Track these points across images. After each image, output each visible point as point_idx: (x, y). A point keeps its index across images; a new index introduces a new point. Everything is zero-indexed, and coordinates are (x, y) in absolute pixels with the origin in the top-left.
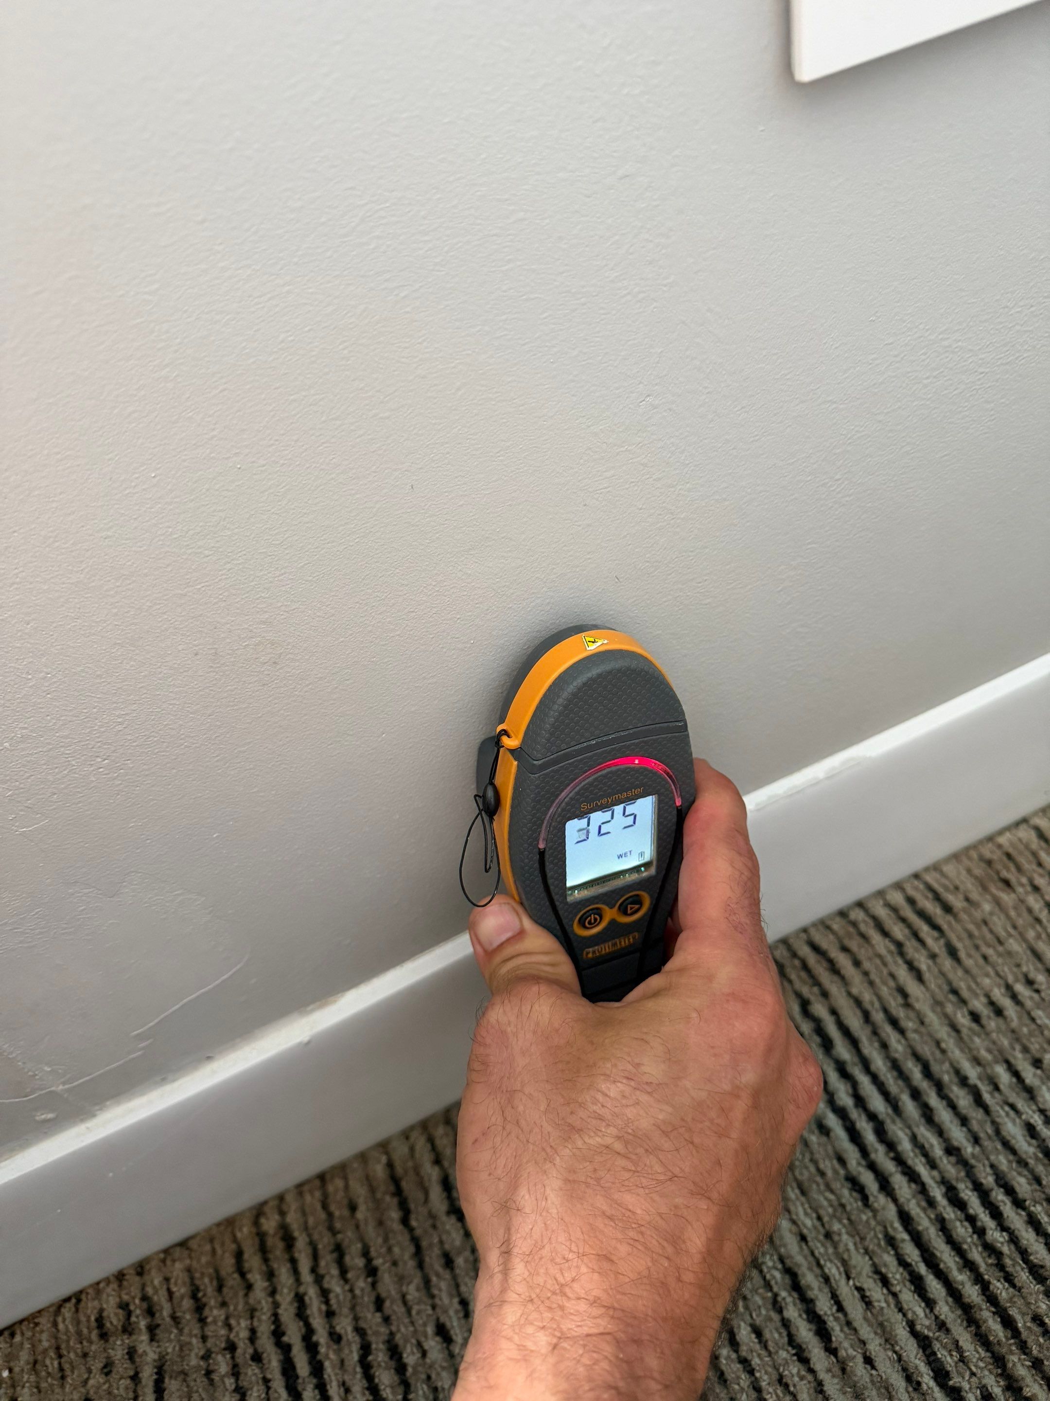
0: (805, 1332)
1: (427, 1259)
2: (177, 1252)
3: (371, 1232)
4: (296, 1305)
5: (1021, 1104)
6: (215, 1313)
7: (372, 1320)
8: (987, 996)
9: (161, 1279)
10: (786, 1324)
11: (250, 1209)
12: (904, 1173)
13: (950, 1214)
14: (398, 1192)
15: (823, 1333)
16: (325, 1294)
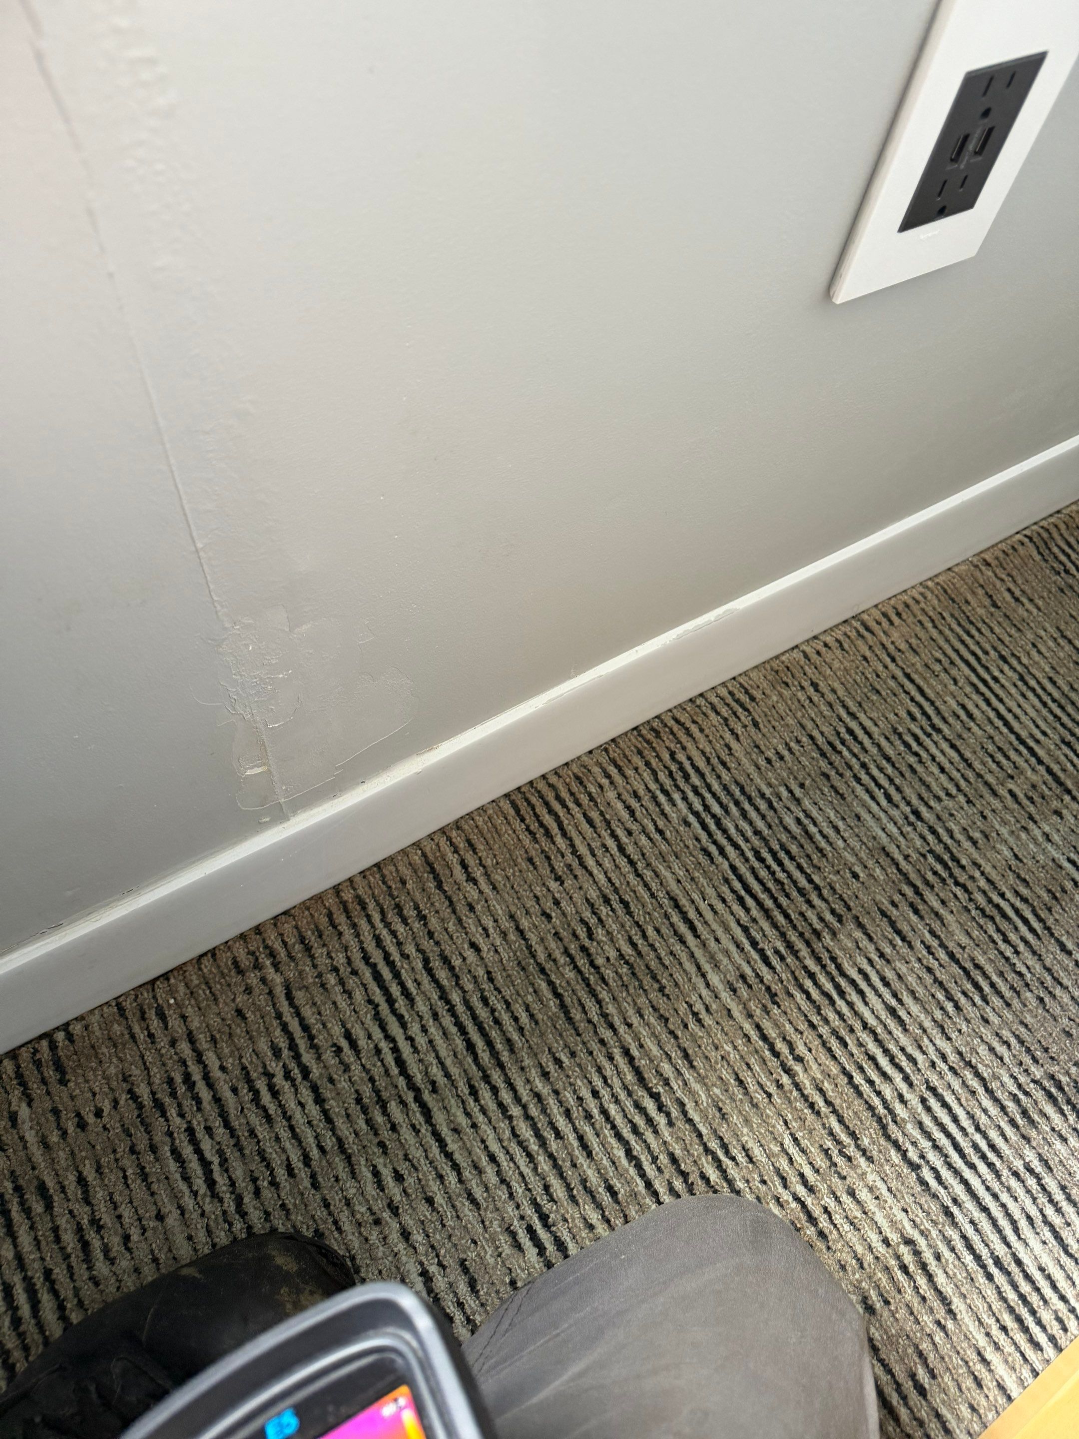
0: (683, 928)
1: (458, 908)
2: (284, 918)
4: (375, 941)
5: (793, 808)
7: (428, 945)
8: (775, 749)
9: (276, 935)
10: (672, 925)
11: (332, 888)
12: (732, 845)
14: (433, 871)
15: (693, 928)
16: (394, 933)
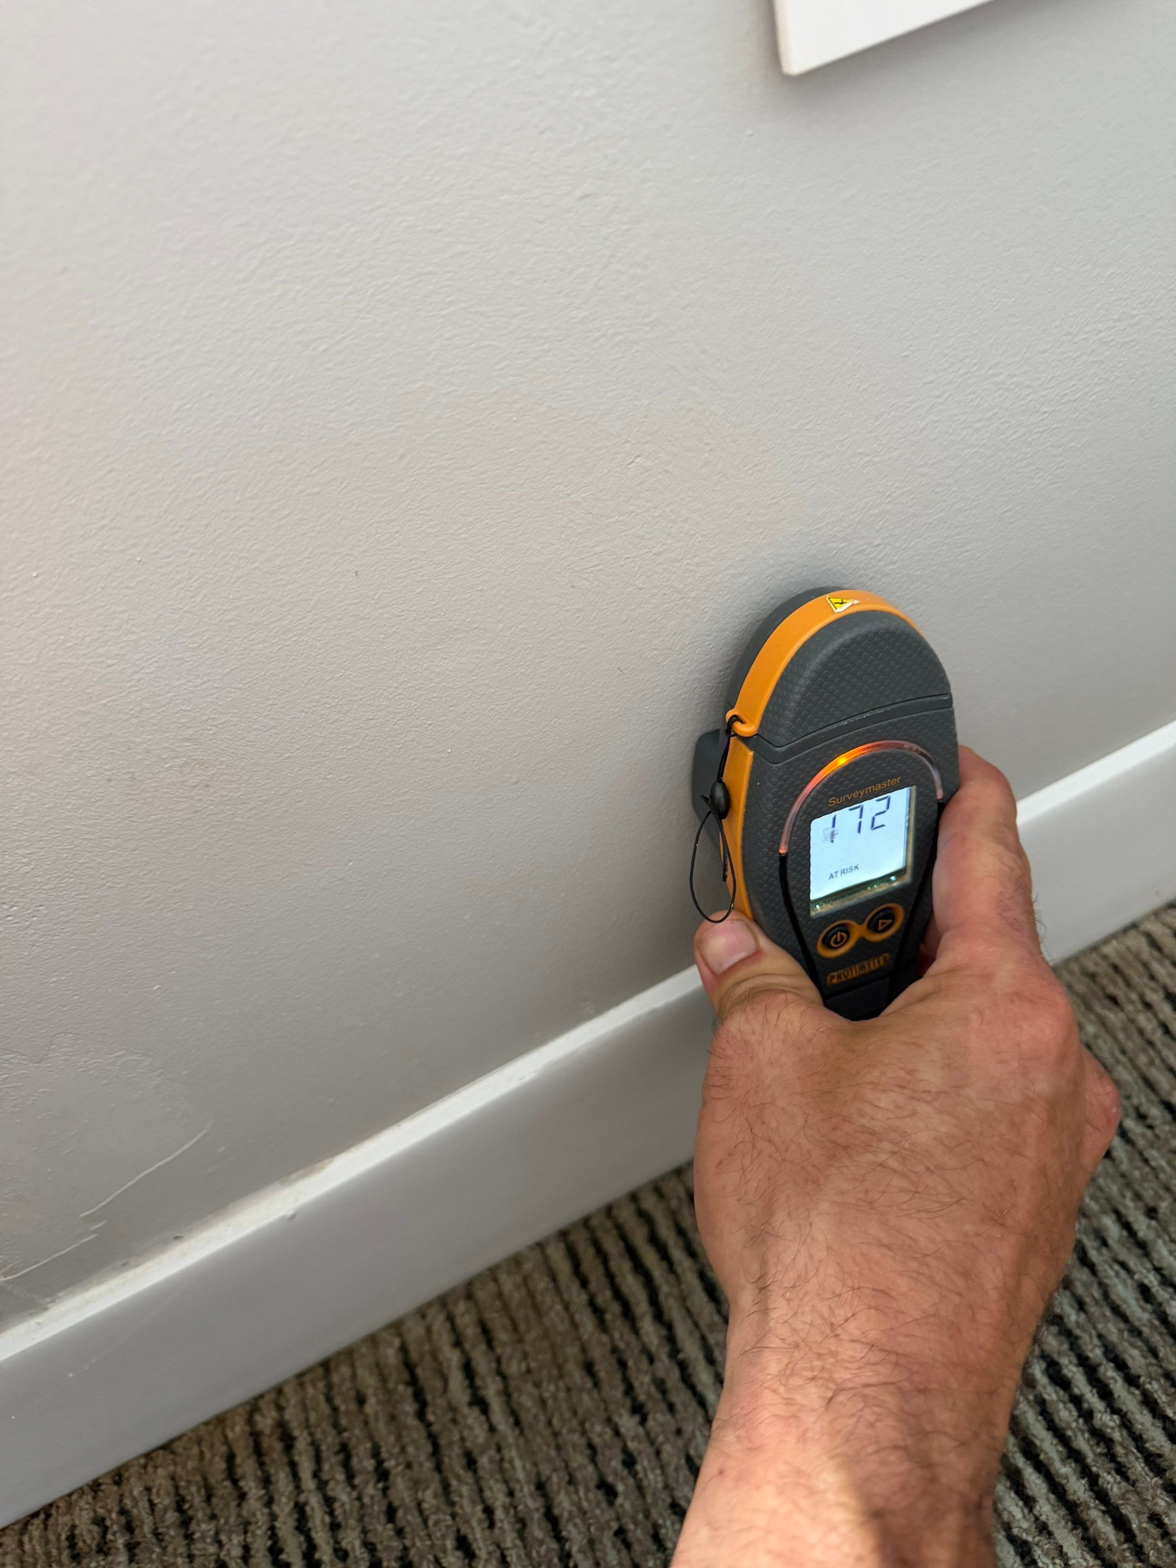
1: (446, 1460)
2: (160, 1457)
3: (381, 1428)
4: (296, 1516)
5: (1132, 1263)
6: (203, 1528)
7: (383, 1532)
9: (141, 1489)
11: (243, 1405)
13: (1051, 1393)
14: (413, 1381)
16: (329, 1502)
